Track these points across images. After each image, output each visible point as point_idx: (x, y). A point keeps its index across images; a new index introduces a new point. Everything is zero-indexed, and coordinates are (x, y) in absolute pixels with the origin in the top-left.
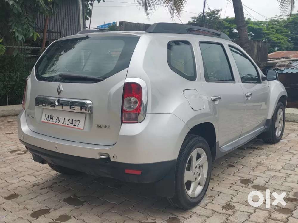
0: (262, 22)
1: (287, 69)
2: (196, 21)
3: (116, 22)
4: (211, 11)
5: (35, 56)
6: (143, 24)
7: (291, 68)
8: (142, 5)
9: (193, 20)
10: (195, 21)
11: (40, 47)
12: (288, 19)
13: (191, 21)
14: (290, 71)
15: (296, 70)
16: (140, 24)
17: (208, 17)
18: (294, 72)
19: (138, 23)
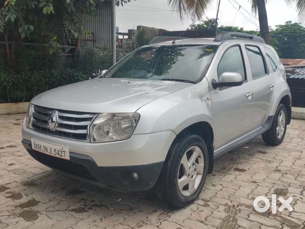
0: (253, 31)
1: (293, 74)
2: (195, 28)
3: (118, 27)
4: (208, 20)
5: (70, 55)
6: (158, 29)
7: (296, 74)
8: (175, 9)
9: (191, 28)
10: (193, 29)
11: (75, 47)
12: (277, 30)
13: (190, 28)
14: (295, 76)
15: (302, 76)
16: (155, 29)
17: (206, 25)
18: (300, 78)
19: (153, 28)
